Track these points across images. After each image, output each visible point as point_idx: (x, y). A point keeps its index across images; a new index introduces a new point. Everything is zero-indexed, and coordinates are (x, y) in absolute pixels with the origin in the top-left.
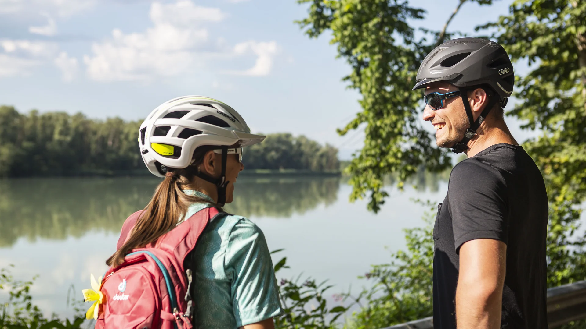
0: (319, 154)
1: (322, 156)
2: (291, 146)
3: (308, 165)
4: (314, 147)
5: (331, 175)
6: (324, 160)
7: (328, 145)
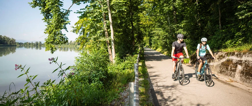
0: (10, 41)
1: (11, 41)
2: (2, 39)
3: (7, 43)
4: (9, 39)
5: (13, 46)
6: (11, 42)
7: (12, 38)
